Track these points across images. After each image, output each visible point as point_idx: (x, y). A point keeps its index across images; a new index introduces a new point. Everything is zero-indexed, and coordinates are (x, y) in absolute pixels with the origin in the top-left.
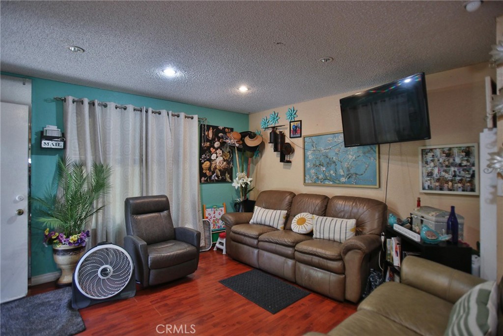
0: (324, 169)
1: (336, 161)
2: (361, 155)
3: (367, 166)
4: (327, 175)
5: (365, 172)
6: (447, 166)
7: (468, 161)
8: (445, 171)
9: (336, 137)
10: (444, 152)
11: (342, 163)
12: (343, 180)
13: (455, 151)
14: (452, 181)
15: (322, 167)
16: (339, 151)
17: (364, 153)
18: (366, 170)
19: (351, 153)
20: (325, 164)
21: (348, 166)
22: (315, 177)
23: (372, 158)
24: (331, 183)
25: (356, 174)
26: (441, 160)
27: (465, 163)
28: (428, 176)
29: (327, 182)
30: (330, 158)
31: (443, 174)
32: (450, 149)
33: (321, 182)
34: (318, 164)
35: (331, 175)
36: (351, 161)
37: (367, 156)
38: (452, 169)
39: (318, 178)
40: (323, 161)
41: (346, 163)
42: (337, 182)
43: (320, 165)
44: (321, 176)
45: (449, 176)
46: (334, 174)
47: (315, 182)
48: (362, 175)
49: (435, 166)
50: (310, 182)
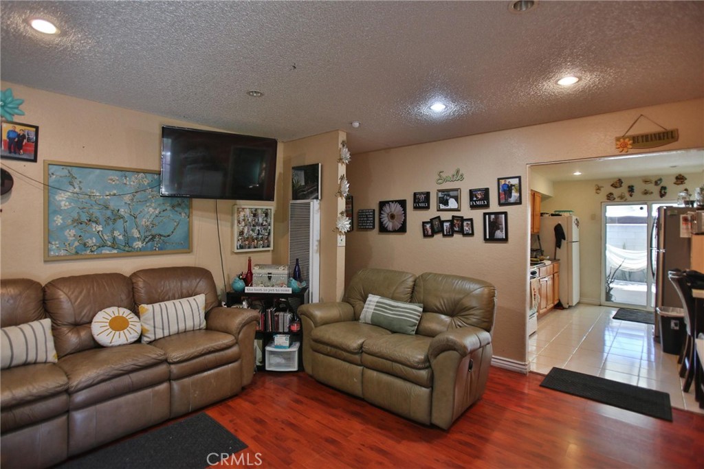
0: (100, 228)
1: (126, 216)
2: (169, 208)
3: (176, 224)
4: (106, 238)
5: (173, 232)
6: (254, 226)
7: (266, 221)
8: (253, 230)
9: (126, 177)
10: (252, 212)
11: (137, 220)
12: (138, 244)
13: (259, 211)
14: (257, 239)
15: (94, 225)
16: (132, 199)
17: (173, 207)
18: (175, 229)
19: (153, 205)
20: (101, 219)
21: (147, 223)
22: (76, 244)
23: (183, 215)
24: (115, 251)
25: (161, 235)
26: (250, 220)
27: (265, 223)
28: (240, 235)
29: (106, 251)
30: (113, 211)
31: (251, 232)
32: (256, 210)
33: (92, 251)
34: (84, 218)
35: (114, 238)
36: (153, 217)
37: (176, 211)
38: (257, 228)
39: (85, 245)
40: (98, 214)
41: (144, 220)
42: (127, 249)
43: (90, 220)
44: (92, 242)
45: (254, 235)
46: (121, 237)
47: (77, 253)
48: (169, 236)
49: (246, 225)
50: (63, 253)
